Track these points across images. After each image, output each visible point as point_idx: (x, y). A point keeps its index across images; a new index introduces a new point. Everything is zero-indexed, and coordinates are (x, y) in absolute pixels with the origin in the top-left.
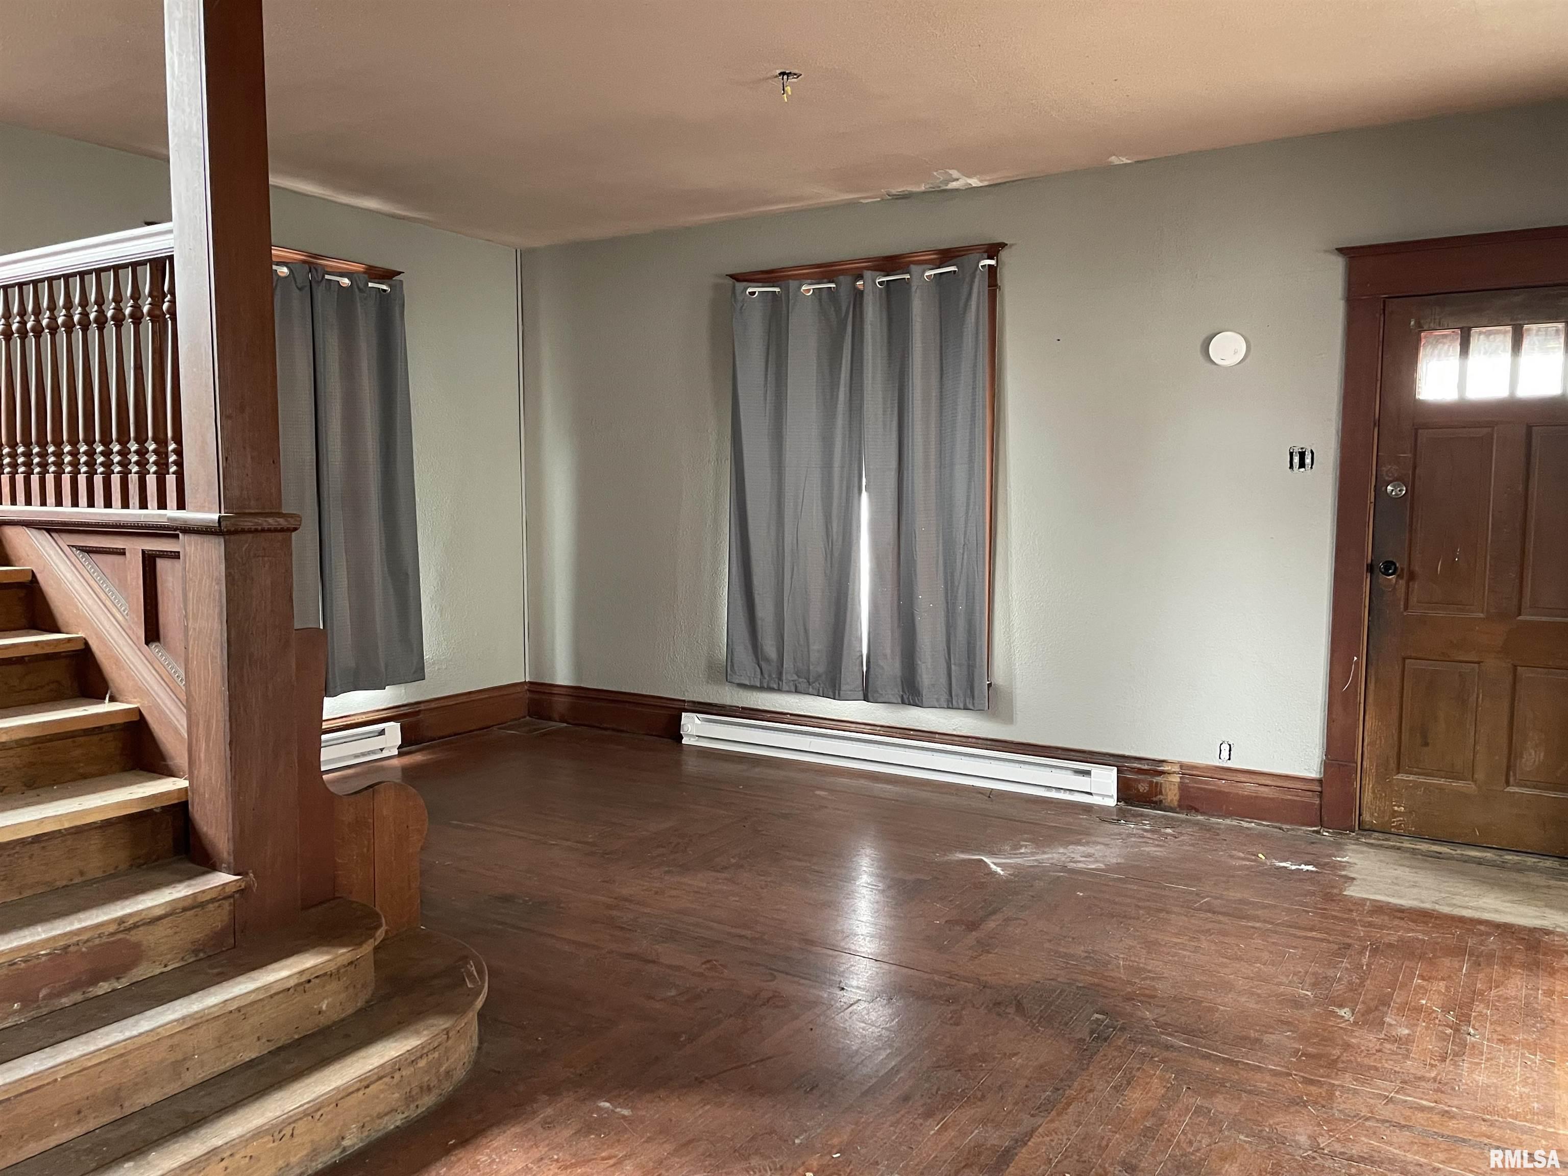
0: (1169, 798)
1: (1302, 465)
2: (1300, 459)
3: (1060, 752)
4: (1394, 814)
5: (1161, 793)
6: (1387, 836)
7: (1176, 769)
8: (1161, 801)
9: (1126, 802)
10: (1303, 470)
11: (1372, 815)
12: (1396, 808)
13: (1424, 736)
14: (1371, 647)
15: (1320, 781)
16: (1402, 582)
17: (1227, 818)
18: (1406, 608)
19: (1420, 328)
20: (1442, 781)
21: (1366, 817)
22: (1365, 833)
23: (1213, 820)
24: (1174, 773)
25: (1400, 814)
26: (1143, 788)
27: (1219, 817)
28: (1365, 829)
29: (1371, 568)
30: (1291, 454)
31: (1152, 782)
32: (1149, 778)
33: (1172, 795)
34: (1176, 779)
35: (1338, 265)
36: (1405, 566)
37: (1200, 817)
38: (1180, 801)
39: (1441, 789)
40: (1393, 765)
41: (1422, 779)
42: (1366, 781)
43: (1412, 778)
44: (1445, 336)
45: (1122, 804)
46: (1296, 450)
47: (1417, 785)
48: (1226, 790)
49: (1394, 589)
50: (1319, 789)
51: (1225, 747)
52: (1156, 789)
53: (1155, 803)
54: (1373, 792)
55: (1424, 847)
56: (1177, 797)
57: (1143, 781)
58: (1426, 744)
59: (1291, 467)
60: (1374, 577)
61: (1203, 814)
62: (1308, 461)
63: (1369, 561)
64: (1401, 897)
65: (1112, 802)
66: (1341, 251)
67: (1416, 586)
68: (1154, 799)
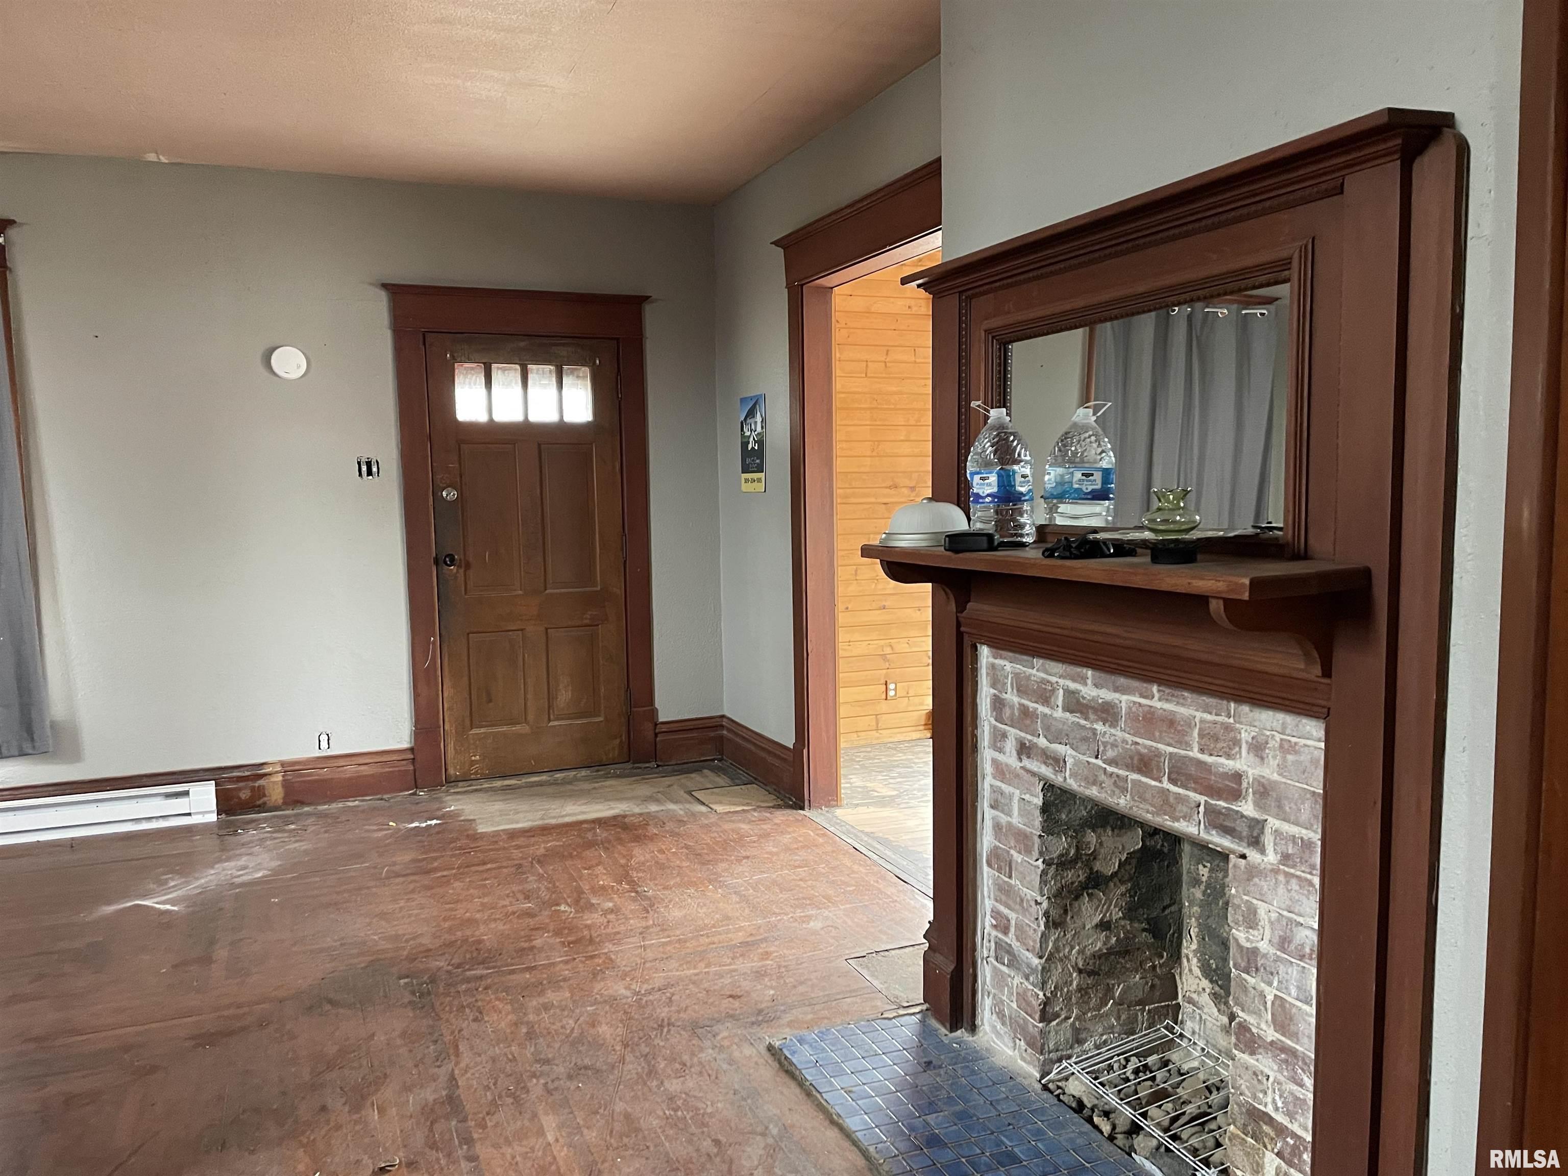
0: (274, 798)
1: (370, 473)
2: (368, 468)
3: (145, 780)
4: (473, 763)
5: (264, 795)
6: (470, 782)
7: (279, 768)
8: (265, 803)
9: (227, 814)
10: (371, 477)
11: (455, 769)
12: (473, 758)
13: (489, 694)
14: (442, 627)
15: (412, 750)
16: (462, 571)
17: (333, 802)
18: (466, 593)
19: (454, 359)
20: (505, 728)
21: (451, 771)
22: (453, 784)
23: (320, 808)
24: (277, 772)
25: (476, 762)
26: (244, 795)
27: (325, 803)
28: (451, 781)
29: (436, 562)
30: (359, 463)
31: (254, 787)
32: (251, 784)
33: (276, 794)
34: (279, 778)
35: (383, 296)
36: (462, 557)
37: (306, 809)
38: (284, 798)
39: (504, 734)
40: (468, 722)
41: (490, 730)
42: (448, 740)
43: (483, 730)
44: (472, 369)
45: (223, 816)
46: (364, 460)
47: (486, 736)
48: (329, 777)
49: (456, 578)
50: (412, 757)
51: (324, 738)
52: (260, 792)
53: (259, 806)
54: (455, 749)
55: (498, 783)
56: (282, 795)
57: (245, 788)
58: (490, 701)
59: (360, 475)
60: (440, 569)
61: (309, 804)
62: (374, 469)
63: (434, 555)
64: (517, 822)
65: (213, 817)
66: (385, 286)
67: (471, 573)
68: (258, 803)
